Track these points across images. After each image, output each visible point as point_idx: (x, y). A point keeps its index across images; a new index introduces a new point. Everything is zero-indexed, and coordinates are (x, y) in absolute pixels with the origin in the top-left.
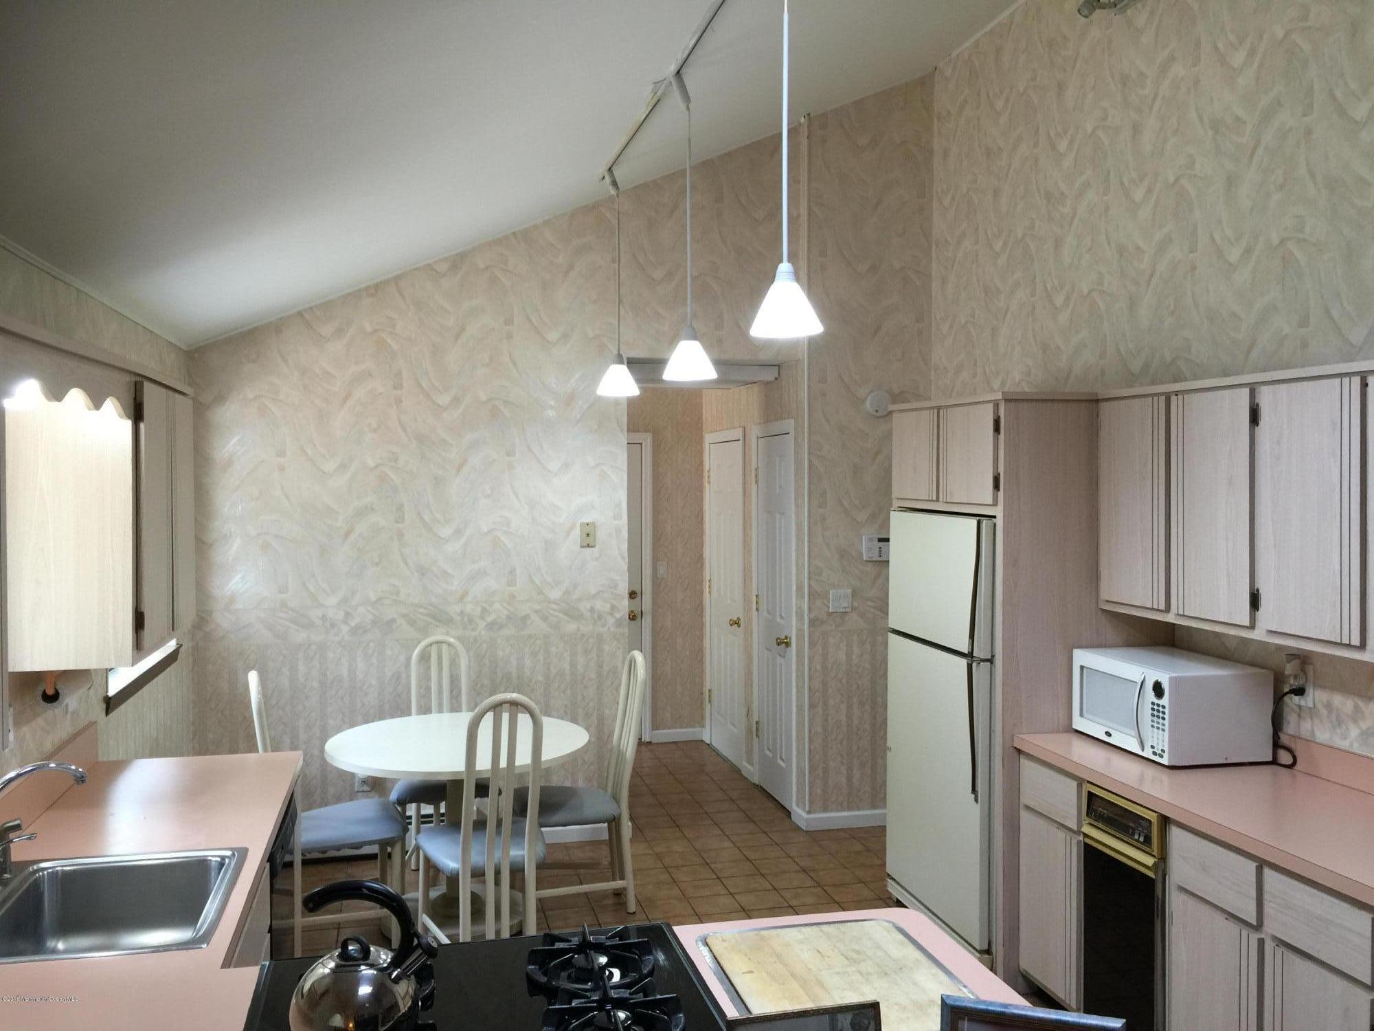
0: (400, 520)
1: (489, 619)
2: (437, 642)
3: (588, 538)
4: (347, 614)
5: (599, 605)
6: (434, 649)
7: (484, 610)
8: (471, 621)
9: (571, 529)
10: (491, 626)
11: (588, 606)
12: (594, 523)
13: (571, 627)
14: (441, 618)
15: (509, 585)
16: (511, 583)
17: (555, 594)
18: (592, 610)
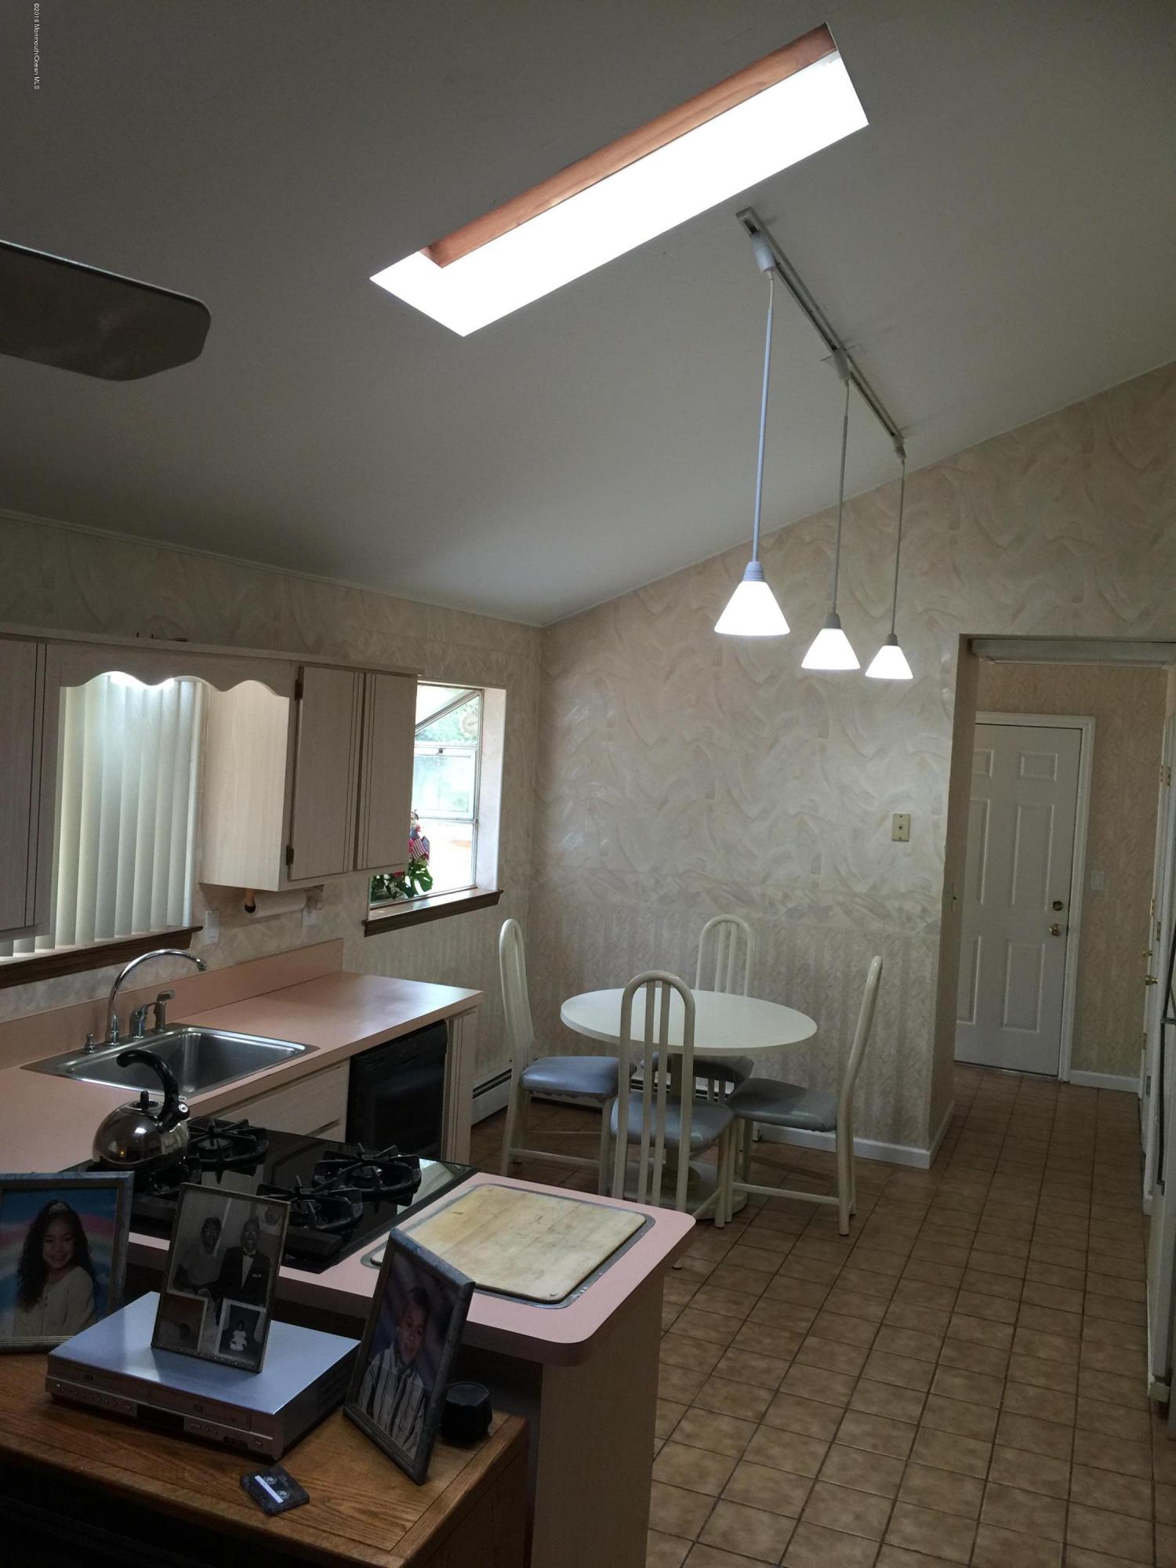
0: (710, 795)
1: (790, 905)
2: (727, 921)
3: (902, 830)
4: (657, 882)
5: (908, 905)
6: (722, 928)
7: (786, 896)
8: (772, 904)
9: (884, 819)
10: (790, 913)
11: (897, 905)
12: (909, 815)
13: (876, 925)
14: (742, 898)
15: (813, 873)
16: (816, 870)
17: (861, 888)
18: (900, 909)
